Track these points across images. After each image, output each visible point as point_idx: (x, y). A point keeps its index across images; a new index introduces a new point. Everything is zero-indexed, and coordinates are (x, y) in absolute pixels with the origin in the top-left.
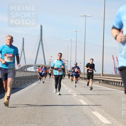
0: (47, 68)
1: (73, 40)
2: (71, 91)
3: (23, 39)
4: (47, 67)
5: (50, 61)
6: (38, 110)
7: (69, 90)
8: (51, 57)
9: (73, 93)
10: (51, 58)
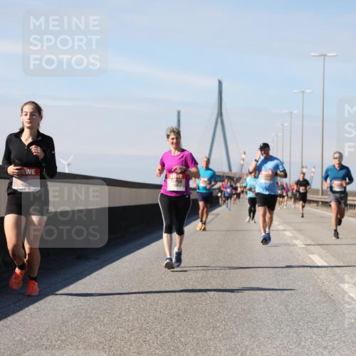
0: (235, 179)
1: (295, 112)
2: (291, 235)
3: (179, 113)
4: (233, 178)
5: (242, 162)
6: (213, 282)
7: (285, 233)
8: (245, 153)
9: (296, 239)
10: (243, 156)
